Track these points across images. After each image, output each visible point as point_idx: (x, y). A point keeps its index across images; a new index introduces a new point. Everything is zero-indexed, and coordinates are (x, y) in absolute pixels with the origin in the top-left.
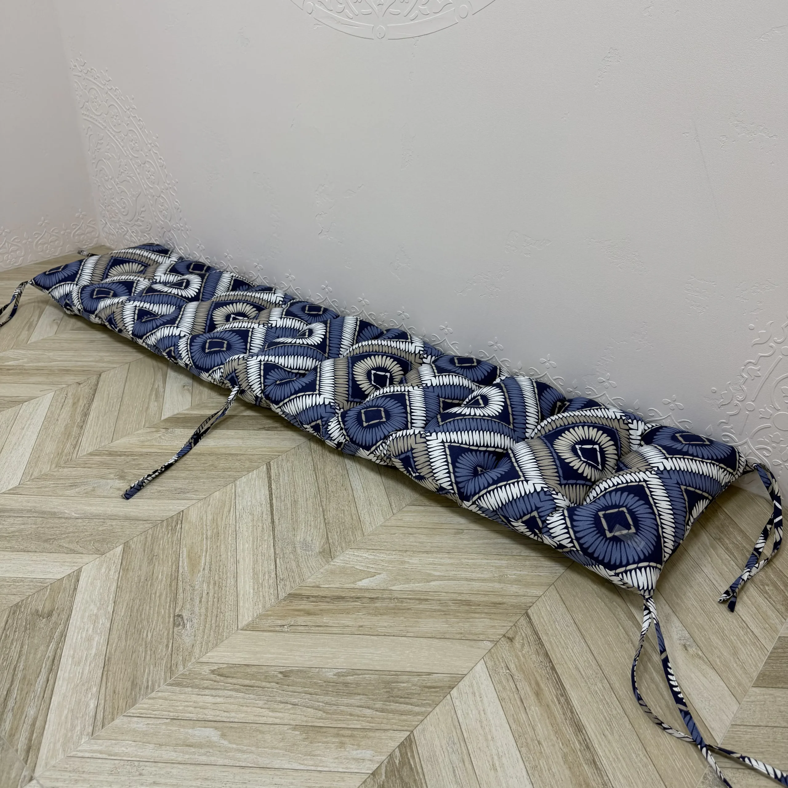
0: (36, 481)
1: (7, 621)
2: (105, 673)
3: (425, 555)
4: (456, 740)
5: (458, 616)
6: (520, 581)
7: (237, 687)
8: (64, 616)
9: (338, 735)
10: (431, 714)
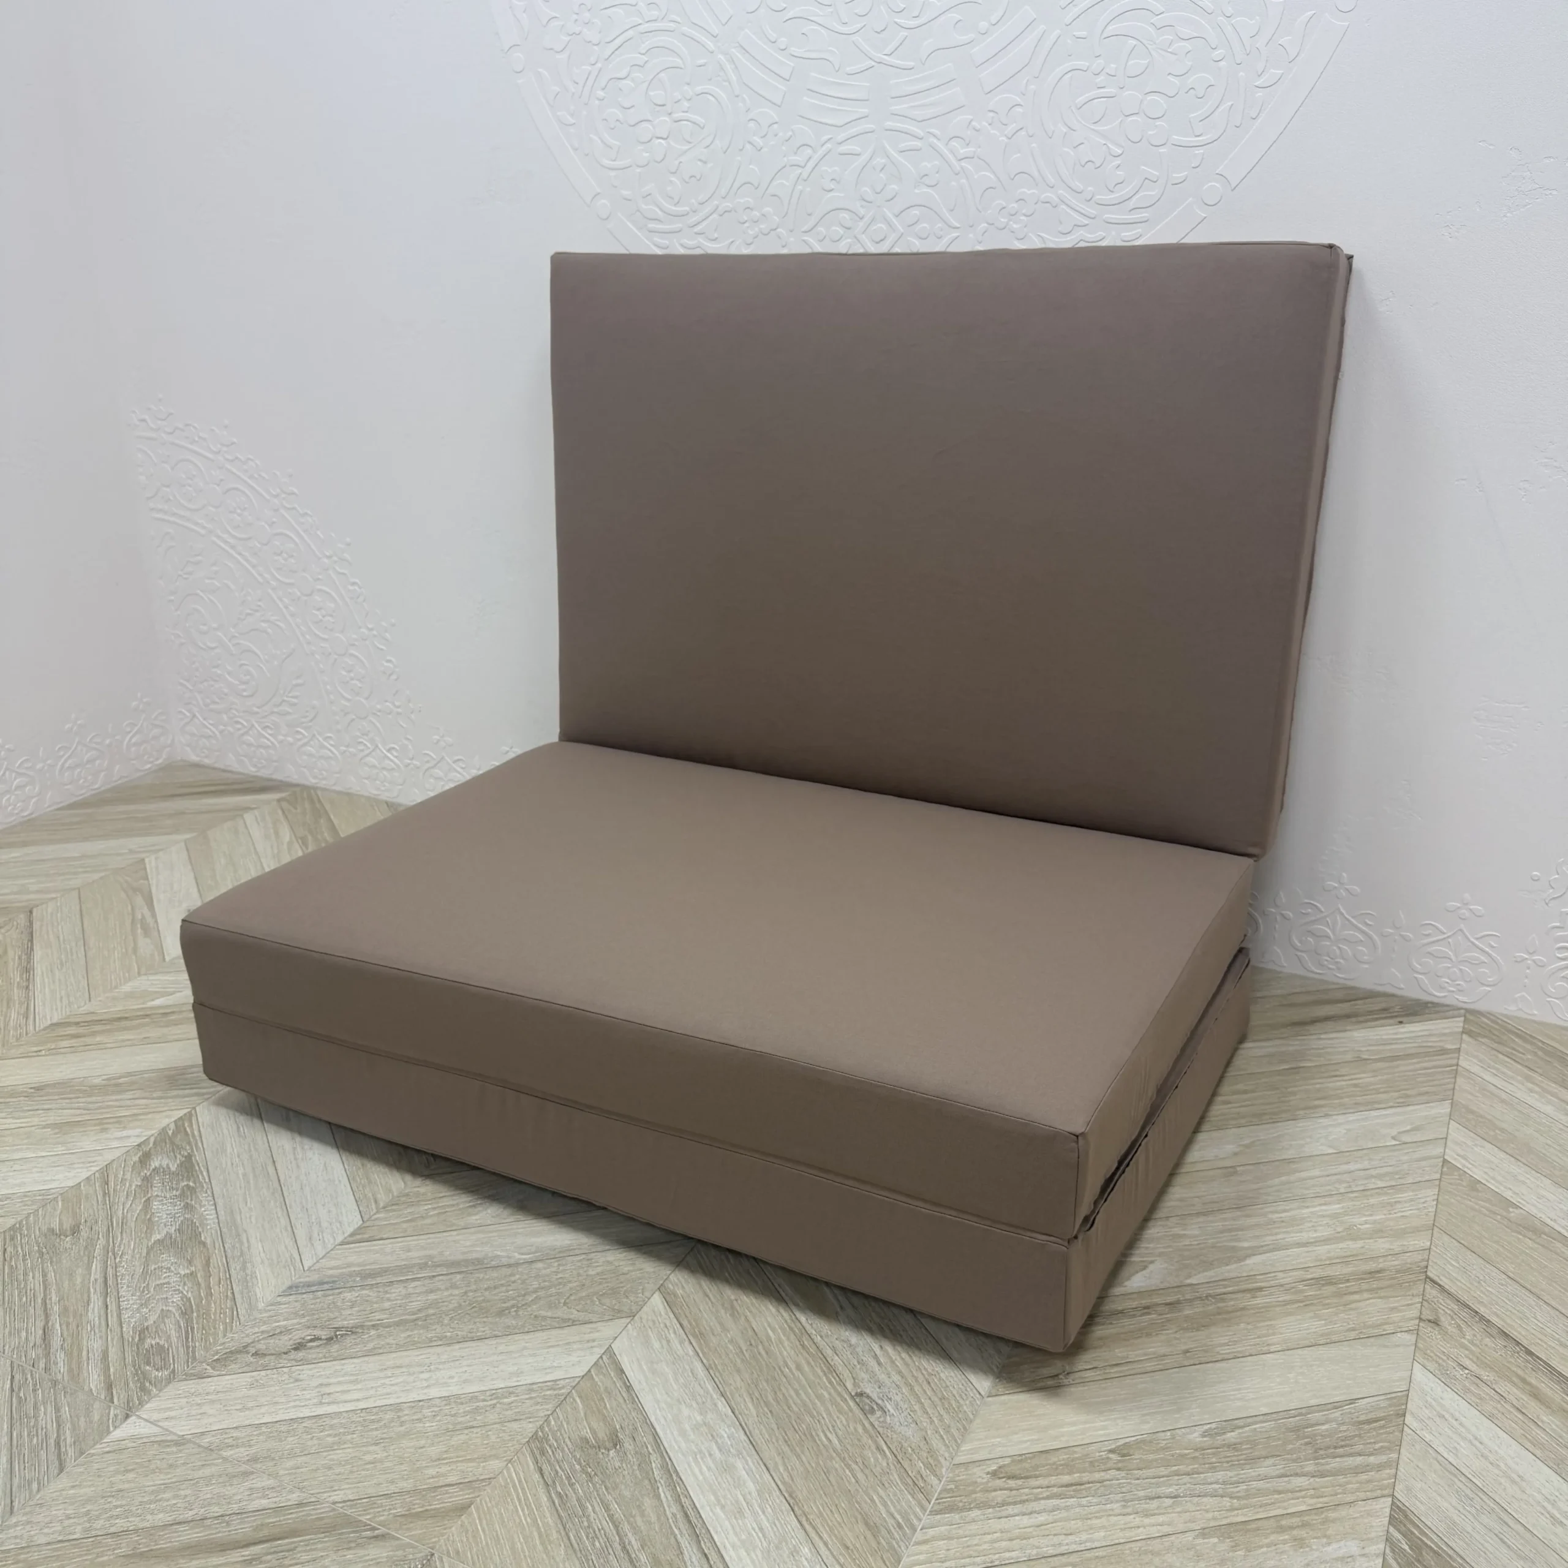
0: (394, 1210)
1: (541, 1471)
2: (804, 1520)
3: (1201, 1219)
4: (1468, 1492)
5: (1328, 1304)
6: (1381, 1231)
7: (1055, 1490)
8: (648, 1439)
9: (1282, 1529)
10: (1401, 1462)
